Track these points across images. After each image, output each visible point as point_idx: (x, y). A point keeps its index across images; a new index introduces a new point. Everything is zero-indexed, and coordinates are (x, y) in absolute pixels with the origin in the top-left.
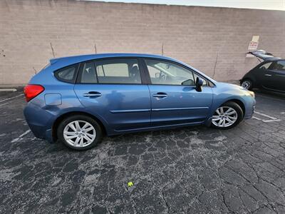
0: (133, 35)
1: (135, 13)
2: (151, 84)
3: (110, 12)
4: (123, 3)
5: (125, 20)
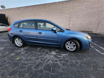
0: (58, 13)
1: (60, 5)
3: (51, 6)
4: (56, 2)
5: (56, 8)
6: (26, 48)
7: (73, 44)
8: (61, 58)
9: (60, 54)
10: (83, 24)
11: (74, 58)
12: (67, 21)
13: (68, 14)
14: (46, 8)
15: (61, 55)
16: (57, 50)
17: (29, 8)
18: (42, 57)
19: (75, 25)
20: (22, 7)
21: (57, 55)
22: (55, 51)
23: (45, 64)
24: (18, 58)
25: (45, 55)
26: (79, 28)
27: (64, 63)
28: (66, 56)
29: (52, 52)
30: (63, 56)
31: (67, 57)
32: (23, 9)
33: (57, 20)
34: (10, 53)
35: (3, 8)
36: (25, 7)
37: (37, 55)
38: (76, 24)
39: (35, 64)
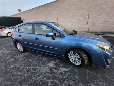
2: (35, 34)
5: (70, 4)
6: (27, 54)
7: (78, 56)
8: (56, 74)
9: (58, 68)
10: (108, 22)
11: (75, 78)
12: (85, 19)
13: (86, 10)
14: (58, 6)
15: (59, 70)
16: (58, 61)
17: (41, 8)
18: (35, 69)
19: (95, 24)
20: (34, 8)
21: (54, 68)
22: (55, 62)
23: (33, 80)
24: (12, 66)
25: (40, 66)
26: (103, 28)
27: (56, 83)
28: (65, 72)
29: (50, 62)
30: (61, 70)
31: (66, 74)
32: (35, 10)
33: (71, 19)
34: (10, 59)
35: (19, 11)
36: (37, 7)
37: (32, 64)
38: (98, 22)
39: (22, 78)
